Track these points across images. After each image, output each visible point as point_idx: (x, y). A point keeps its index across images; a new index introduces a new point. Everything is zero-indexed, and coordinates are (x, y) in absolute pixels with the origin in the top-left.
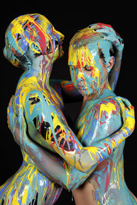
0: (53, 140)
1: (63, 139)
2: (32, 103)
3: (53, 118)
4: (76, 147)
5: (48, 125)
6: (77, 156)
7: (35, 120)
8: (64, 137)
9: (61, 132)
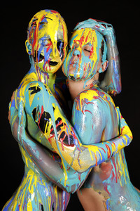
0: (52, 132)
1: (64, 133)
2: (32, 93)
3: (54, 109)
4: (76, 143)
5: (49, 116)
6: (77, 152)
7: (34, 112)
8: (65, 130)
9: (62, 125)
